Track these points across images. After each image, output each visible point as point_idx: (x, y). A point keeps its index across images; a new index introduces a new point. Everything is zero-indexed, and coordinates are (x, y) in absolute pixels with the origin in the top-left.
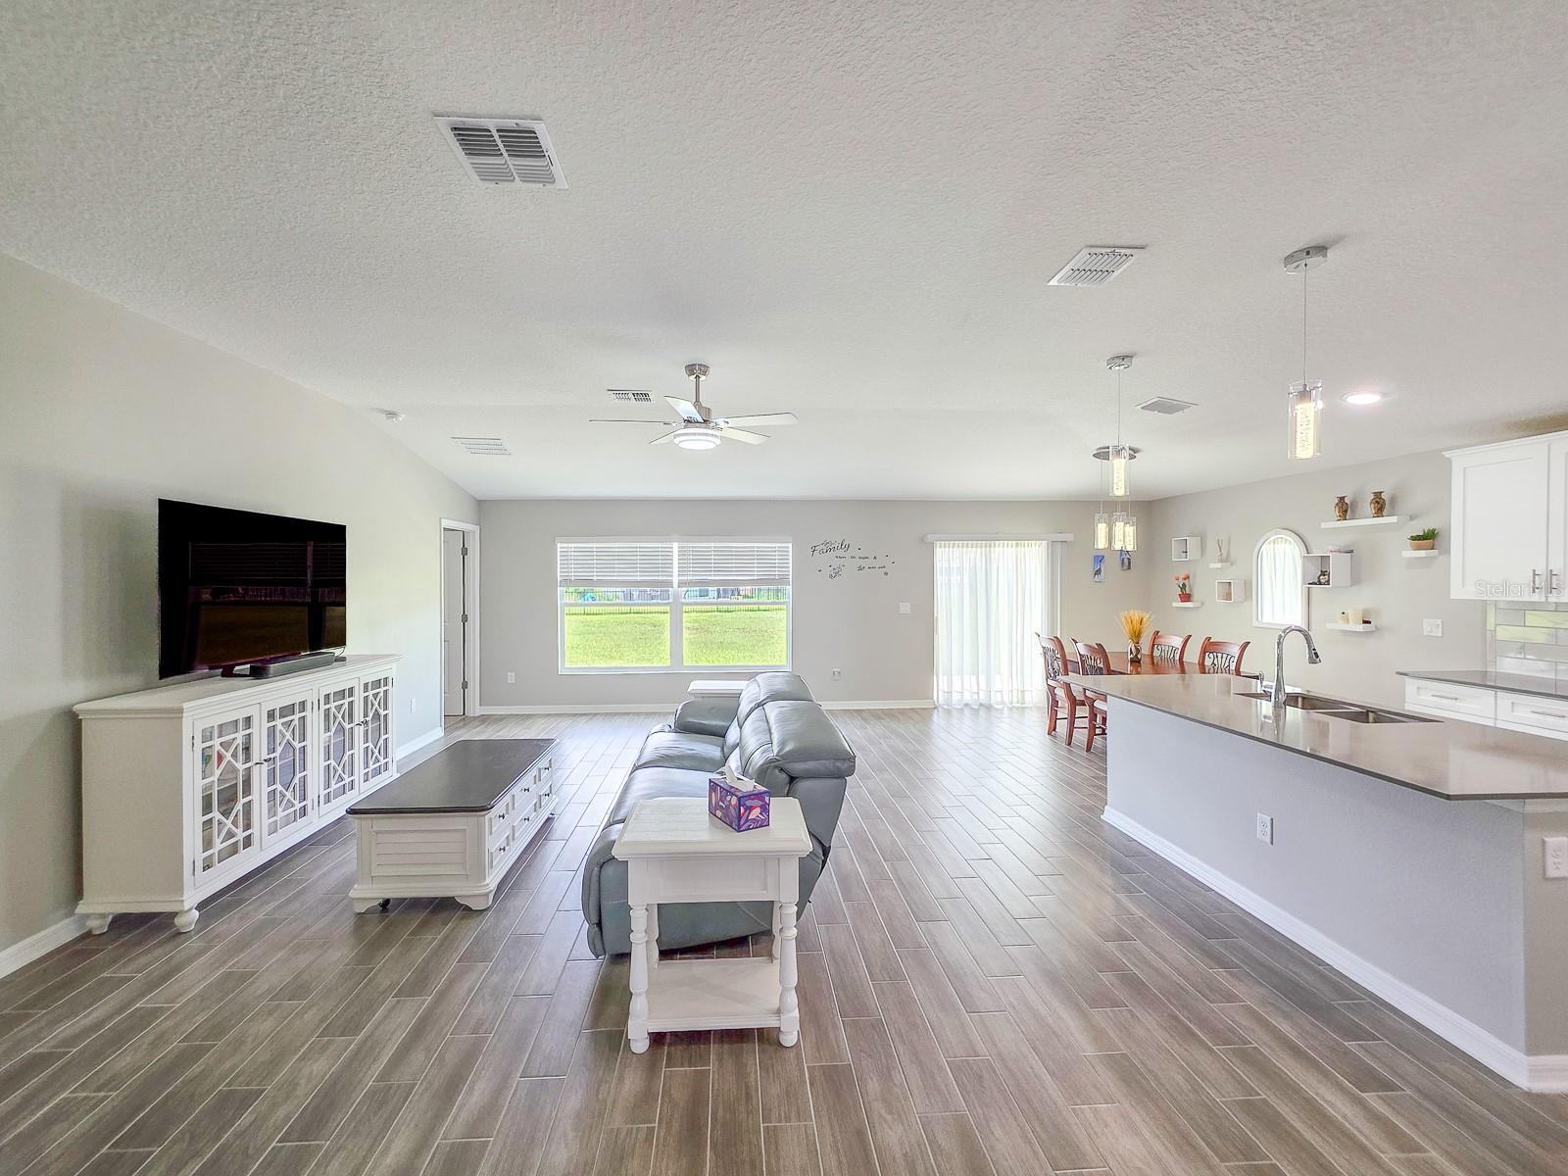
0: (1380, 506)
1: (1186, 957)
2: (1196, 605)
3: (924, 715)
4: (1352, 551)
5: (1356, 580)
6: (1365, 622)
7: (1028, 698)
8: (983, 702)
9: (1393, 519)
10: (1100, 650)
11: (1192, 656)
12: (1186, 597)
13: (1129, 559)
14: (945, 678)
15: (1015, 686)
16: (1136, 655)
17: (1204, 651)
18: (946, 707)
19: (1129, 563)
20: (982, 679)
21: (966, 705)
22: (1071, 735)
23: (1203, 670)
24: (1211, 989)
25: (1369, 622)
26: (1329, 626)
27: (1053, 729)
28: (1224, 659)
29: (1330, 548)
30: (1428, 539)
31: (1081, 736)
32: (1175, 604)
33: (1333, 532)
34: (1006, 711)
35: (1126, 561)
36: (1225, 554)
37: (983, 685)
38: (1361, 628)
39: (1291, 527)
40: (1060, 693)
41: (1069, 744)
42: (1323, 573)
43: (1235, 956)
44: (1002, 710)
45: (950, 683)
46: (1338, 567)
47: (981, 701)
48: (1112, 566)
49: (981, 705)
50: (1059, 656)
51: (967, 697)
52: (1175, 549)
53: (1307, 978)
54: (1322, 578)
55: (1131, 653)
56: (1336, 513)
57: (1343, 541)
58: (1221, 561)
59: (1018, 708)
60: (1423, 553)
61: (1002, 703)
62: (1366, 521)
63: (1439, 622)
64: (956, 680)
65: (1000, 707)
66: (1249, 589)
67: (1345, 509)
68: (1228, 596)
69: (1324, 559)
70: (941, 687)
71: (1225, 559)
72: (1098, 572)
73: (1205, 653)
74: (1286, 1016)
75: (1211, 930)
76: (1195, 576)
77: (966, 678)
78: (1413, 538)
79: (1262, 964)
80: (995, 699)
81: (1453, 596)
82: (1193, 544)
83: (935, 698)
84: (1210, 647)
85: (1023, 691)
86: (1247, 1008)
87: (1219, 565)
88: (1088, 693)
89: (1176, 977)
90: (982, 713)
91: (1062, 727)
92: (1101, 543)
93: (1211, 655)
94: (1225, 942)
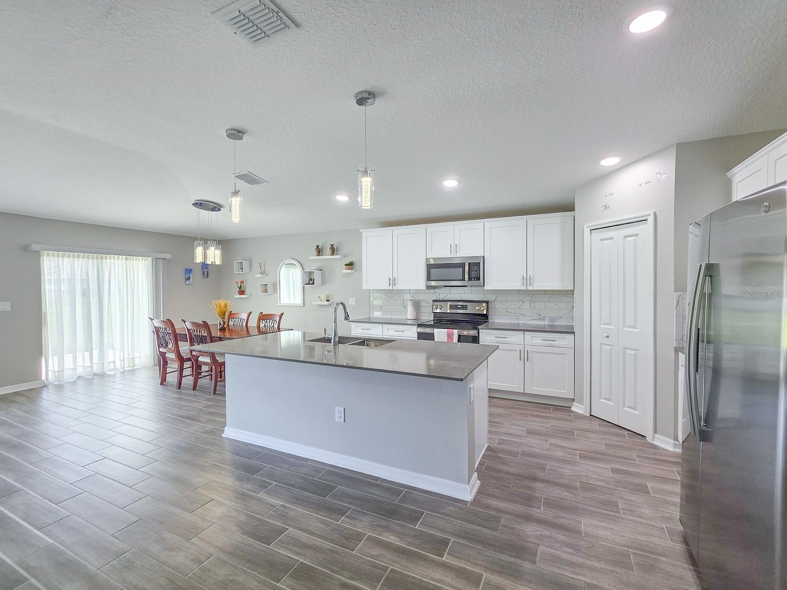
0: (333, 251)
1: (322, 522)
2: (249, 296)
3: (32, 396)
4: (321, 270)
5: (323, 282)
6: (327, 301)
7: (137, 362)
8: (96, 372)
9: (339, 256)
10: (205, 325)
11: (253, 323)
12: (242, 292)
13: (207, 272)
14: (56, 358)
15: (126, 356)
16: (223, 326)
17: (259, 320)
18: (57, 383)
19: (208, 274)
20: (96, 353)
21: (79, 377)
22: (180, 383)
23: (260, 332)
24: (347, 539)
25: (329, 301)
26: (314, 303)
27: (163, 381)
28: (271, 323)
29: (314, 268)
30: (350, 265)
31: (188, 381)
32: (235, 296)
33: (314, 262)
34: (118, 375)
35: (206, 273)
36: (263, 271)
37: (96, 360)
38: (327, 303)
39: (295, 258)
40: (171, 356)
41: (179, 388)
42: (311, 280)
43: (344, 501)
44: (114, 376)
45: (61, 362)
46: (317, 276)
47: (94, 372)
48: (197, 275)
49: (95, 374)
50: (170, 332)
51: (80, 371)
52: (236, 266)
53: (379, 494)
54: (311, 282)
55: (220, 324)
56: (315, 253)
57: (318, 265)
58: (261, 273)
59: (129, 371)
60: (349, 271)
61: (115, 369)
62: (327, 257)
63: (355, 299)
64: (68, 359)
65: (113, 373)
66: (276, 286)
67: (319, 251)
68: (266, 291)
69: (310, 273)
70: (50, 368)
71: (263, 273)
72: (188, 279)
73: (260, 320)
74: (388, 529)
75: (323, 489)
76: (246, 281)
77: (79, 355)
78: (346, 265)
79: (357, 499)
80: (108, 369)
81: (363, 288)
82: (246, 265)
83: (44, 378)
84: (263, 317)
85: (133, 359)
86: (370, 539)
87: (261, 276)
88: (194, 353)
89: (327, 545)
90: (96, 381)
91: (172, 378)
92: (199, 259)
93: (263, 321)
94: (333, 494)
